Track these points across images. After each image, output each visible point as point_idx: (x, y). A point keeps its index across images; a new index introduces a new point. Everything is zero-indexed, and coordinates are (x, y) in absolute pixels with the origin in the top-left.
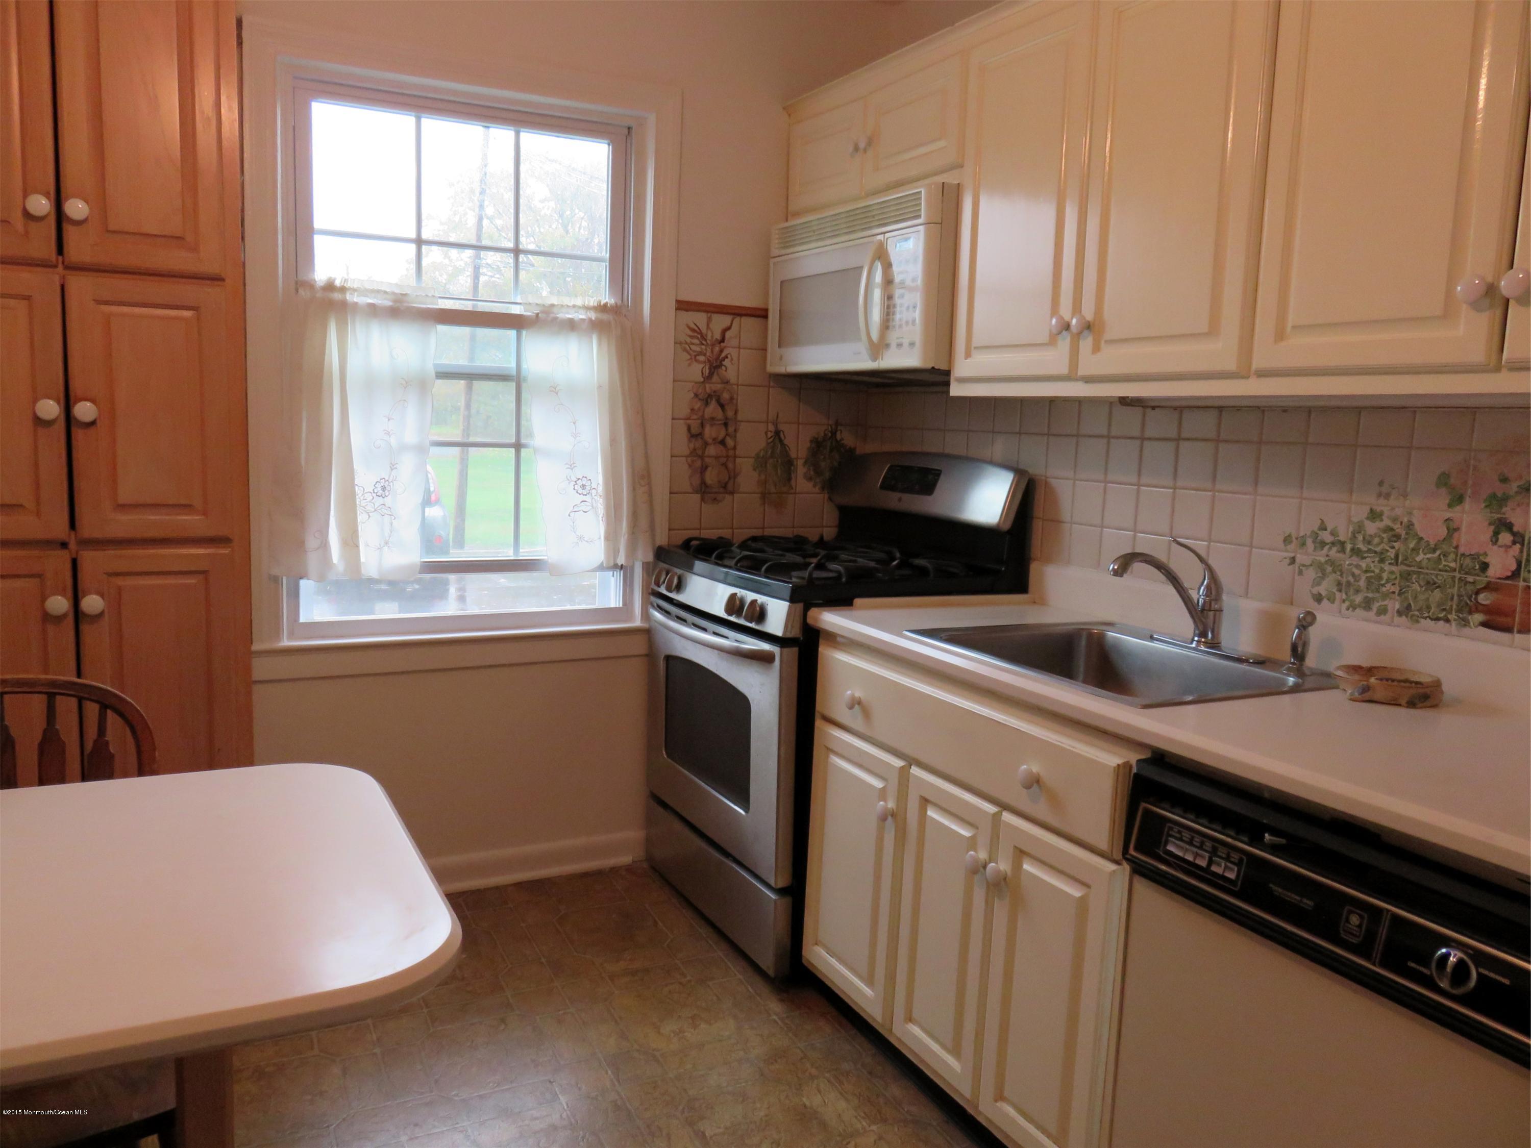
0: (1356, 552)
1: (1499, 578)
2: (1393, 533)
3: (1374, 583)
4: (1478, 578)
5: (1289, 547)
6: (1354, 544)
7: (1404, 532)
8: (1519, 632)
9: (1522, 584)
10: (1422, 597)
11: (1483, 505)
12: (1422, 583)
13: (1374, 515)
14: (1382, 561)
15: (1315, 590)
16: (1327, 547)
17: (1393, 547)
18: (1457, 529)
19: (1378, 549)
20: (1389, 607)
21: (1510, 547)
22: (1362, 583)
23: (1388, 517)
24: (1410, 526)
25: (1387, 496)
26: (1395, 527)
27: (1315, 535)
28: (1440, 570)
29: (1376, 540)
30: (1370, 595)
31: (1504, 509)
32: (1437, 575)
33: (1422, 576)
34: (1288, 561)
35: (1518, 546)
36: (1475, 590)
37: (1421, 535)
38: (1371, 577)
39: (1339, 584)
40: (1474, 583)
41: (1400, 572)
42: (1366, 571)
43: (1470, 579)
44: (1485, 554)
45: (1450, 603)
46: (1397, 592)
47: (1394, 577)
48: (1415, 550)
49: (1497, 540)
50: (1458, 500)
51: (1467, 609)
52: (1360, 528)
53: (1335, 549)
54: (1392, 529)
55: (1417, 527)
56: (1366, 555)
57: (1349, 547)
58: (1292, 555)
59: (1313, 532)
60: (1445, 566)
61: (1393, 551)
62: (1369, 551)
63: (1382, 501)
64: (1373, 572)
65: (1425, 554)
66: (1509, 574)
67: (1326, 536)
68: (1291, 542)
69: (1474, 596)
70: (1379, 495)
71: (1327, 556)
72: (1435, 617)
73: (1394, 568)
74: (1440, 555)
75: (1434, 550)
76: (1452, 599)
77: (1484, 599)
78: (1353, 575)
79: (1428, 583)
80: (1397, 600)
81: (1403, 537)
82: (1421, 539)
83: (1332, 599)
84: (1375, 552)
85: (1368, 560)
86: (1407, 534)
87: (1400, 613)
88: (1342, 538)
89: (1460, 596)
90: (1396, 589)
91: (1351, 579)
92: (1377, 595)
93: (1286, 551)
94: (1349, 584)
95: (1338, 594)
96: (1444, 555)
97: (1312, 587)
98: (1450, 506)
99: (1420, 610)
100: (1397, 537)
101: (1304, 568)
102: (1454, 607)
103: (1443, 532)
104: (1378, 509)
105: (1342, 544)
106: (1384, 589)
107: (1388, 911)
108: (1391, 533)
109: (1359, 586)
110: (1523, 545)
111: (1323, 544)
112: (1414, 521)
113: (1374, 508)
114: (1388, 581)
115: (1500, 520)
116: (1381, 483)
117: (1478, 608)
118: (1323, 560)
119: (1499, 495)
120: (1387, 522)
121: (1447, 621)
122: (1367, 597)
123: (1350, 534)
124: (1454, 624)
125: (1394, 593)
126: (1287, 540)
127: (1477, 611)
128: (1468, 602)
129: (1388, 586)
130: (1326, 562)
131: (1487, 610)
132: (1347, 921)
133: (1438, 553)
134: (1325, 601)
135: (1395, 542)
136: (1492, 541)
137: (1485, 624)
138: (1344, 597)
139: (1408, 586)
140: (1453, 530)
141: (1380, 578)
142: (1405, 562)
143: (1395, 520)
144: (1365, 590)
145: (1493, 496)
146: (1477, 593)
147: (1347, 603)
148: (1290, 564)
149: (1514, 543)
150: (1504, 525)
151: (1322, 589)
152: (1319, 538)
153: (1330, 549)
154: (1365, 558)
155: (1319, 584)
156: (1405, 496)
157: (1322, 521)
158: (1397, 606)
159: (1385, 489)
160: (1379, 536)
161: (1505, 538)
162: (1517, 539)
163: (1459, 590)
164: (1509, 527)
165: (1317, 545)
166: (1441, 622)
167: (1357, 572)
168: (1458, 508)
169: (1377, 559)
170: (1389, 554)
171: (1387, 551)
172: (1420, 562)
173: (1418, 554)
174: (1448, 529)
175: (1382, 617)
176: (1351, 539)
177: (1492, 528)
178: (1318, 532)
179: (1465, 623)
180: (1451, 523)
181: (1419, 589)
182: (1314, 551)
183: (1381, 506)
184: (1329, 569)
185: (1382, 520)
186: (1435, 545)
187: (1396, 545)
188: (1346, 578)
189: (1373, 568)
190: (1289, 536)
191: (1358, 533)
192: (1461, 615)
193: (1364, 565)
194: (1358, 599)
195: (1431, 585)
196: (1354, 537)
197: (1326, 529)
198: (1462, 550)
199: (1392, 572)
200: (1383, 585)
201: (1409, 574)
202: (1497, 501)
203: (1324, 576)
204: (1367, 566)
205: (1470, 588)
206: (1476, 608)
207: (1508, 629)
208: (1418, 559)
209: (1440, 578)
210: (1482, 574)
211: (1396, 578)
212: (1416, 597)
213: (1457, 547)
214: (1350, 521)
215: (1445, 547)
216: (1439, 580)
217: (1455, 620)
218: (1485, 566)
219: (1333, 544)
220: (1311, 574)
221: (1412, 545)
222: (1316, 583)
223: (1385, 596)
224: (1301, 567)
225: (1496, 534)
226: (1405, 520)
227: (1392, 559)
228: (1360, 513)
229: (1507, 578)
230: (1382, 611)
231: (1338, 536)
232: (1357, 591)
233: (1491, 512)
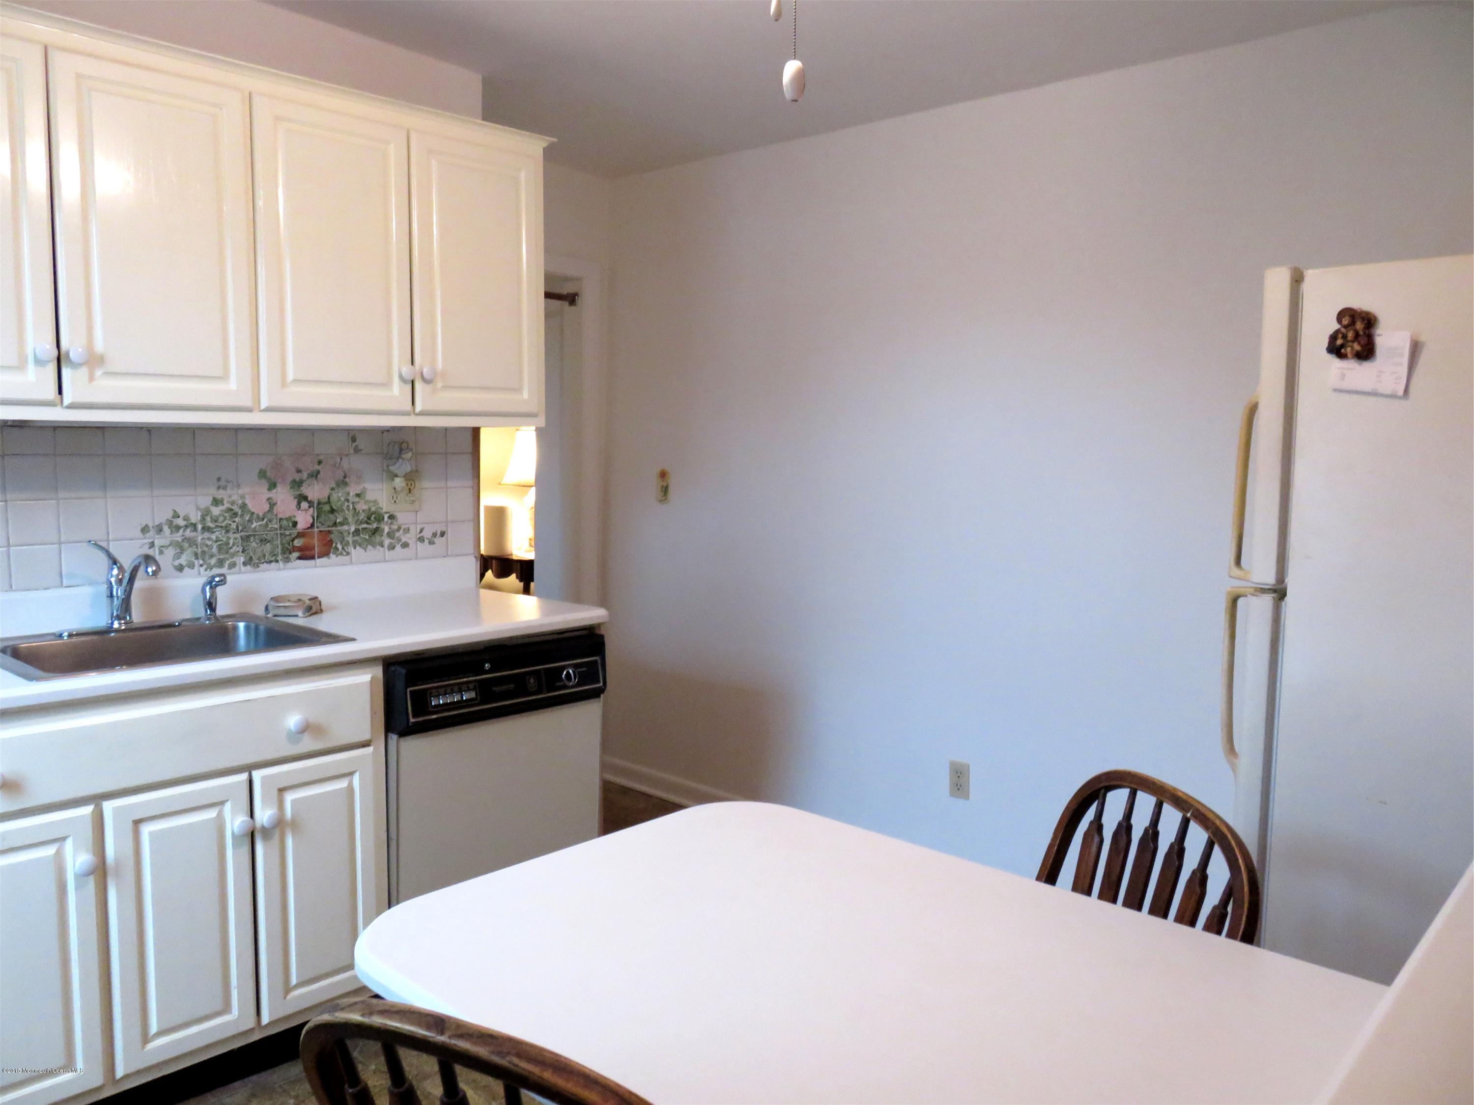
0: (206, 529)
1: (304, 529)
2: (233, 512)
3: (224, 548)
4: (291, 531)
5: (148, 535)
6: (204, 524)
7: (240, 511)
8: (319, 557)
9: (316, 530)
10: (259, 550)
11: (289, 488)
12: (258, 542)
13: (216, 502)
14: (227, 531)
15: (177, 563)
16: (182, 529)
17: (234, 522)
18: (275, 504)
19: (223, 525)
20: (237, 562)
21: (308, 510)
22: (215, 550)
23: (228, 502)
24: (244, 506)
25: (225, 488)
26: (233, 508)
27: (170, 523)
28: (268, 531)
29: (221, 519)
30: (222, 557)
31: (301, 489)
32: (266, 535)
33: (256, 537)
34: (147, 546)
35: (312, 509)
36: (291, 539)
37: (253, 511)
38: (221, 544)
39: (196, 555)
40: (290, 535)
41: (241, 536)
42: (216, 541)
43: (287, 533)
44: (295, 516)
45: (277, 550)
46: (241, 551)
47: (237, 541)
48: (250, 521)
49: (300, 508)
50: (272, 486)
51: (288, 551)
52: (206, 513)
53: (188, 530)
54: (232, 510)
55: (250, 506)
56: (215, 530)
57: (200, 527)
58: (151, 540)
59: (167, 520)
60: (271, 528)
61: (235, 524)
62: (217, 526)
63: (221, 491)
64: (222, 540)
65: (257, 522)
66: (309, 525)
67: (180, 522)
68: (148, 531)
69: (291, 543)
70: (219, 488)
71: (183, 536)
72: (268, 561)
73: (238, 535)
74: (267, 522)
75: (263, 519)
76: (278, 547)
77: (298, 543)
78: (207, 546)
79: (261, 540)
80: (242, 556)
81: (240, 513)
82: (253, 513)
83: (191, 566)
84: (222, 527)
85: (217, 533)
86: (242, 511)
87: (245, 564)
88: (193, 521)
89: (282, 544)
90: (241, 549)
91: (206, 549)
92: (227, 556)
93: (145, 538)
94: (204, 552)
95: (196, 562)
96: (270, 521)
97: (174, 560)
98: (269, 489)
99: (259, 559)
100: (236, 514)
101: (164, 549)
102: (280, 552)
103: (267, 507)
104: (219, 497)
105: (194, 526)
106: (232, 551)
107: (541, 669)
108: (231, 513)
109: (212, 552)
110: (314, 508)
111: (178, 528)
112: (247, 502)
113: (215, 496)
114: (234, 545)
115: (300, 495)
116: (219, 479)
117: (295, 549)
118: (180, 540)
119: (297, 479)
120: (227, 505)
121: (277, 561)
122: (219, 559)
123: (199, 518)
124: (281, 563)
125: (239, 551)
126: (145, 530)
127: (294, 551)
128: (288, 547)
129: (234, 548)
130: (183, 541)
131: (300, 549)
132: (529, 683)
133: (265, 520)
134: (186, 570)
135: (236, 517)
136: (297, 508)
137: (300, 558)
138: (201, 562)
139: (249, 545)
140: (272, 505)
141: (228, 544)
142: (245, 530)
143: (233, 503)
144: (218, 554)
145: (294, 481)
146: (293, 540)
147: (205, 567)
148: (150, 548)
149: (310, 507)
150: (302, 498)
151: (183, 561)
152: (174, 524)
153: (184, 531)
154: (214, 532)
155: (179, 558)
156: (239, 486)
157: (175, 511)
158: (242, 559)
159: (222, 483)
160: (223, 515)
161: (304, 505)
162: (311, 504)
163: (281, 541)
164: (305, 498)
165: (174, 529)
166: (273, 564)
167: (209, 543)
168: (274, 491)
169: (224, 532)
170: (232, 526)
171: (230, 525)
172: (255, 528)
173: (252, 524)
174: (270, 504)
175: (233, 570)
176: (201, 521)
177: (296, 500)
178: (172, 519)
179: (287, 560)
180: (271, 501)
181: (256, 546)
182: (171, 534)
183: (221, 494)
184: (186, 545)
185: (223, 505)
186: (264, 515)
187: (237, 519)
188: (201, 548)
189: (222, 538)
190: (147, 526)
191: (205, 516)
192: (285, 556)
193: (214, 537)
194: (213, 561)
195: (264, 541)
196: (203, 519)
197: (179, 517)
198: (280, 516)
199: (235, 539)
200: (231, 548)
201: (248, 537)
202: (297, 484)
203: (182, 551)
204: (216, 537)
205: (288, 538)
206: (293, 549)
207: (312, 558)
208: (253, 526)
209: (269, 535)
210: (293, 529)
211: (238, 542)
212: (255, 552)
213: (276, 515)
214: (198, 508)
215: (269, 516)
216: (269, 538)
217: (281, 560)
218: (295, 524)
219: (186, 527)
220: (170, 552)
221: (247, 518)
222: (177, 556)
223: (233, 555)
224: (161, 549)
225: (299, 504)
226: (240, 502)
227: (235, 530)
228: (205, 501)
229: (308, 528)
230: (233, 565)
231: (191, 520)
232: (212, 556)
233: (295, 492)
